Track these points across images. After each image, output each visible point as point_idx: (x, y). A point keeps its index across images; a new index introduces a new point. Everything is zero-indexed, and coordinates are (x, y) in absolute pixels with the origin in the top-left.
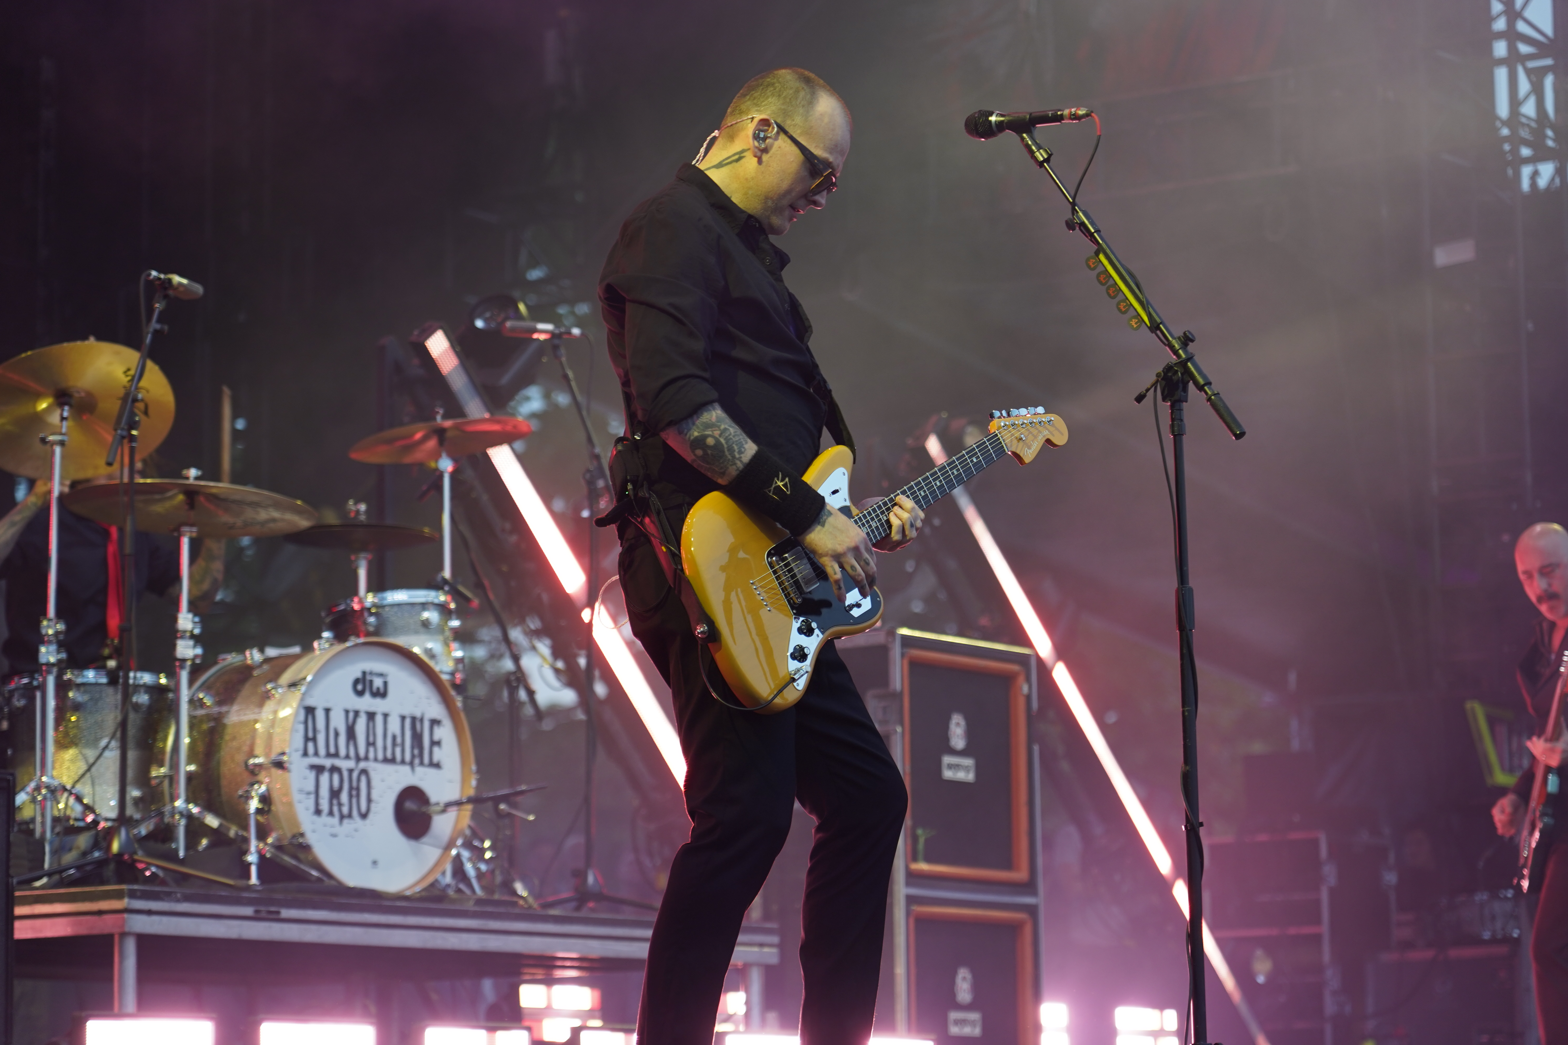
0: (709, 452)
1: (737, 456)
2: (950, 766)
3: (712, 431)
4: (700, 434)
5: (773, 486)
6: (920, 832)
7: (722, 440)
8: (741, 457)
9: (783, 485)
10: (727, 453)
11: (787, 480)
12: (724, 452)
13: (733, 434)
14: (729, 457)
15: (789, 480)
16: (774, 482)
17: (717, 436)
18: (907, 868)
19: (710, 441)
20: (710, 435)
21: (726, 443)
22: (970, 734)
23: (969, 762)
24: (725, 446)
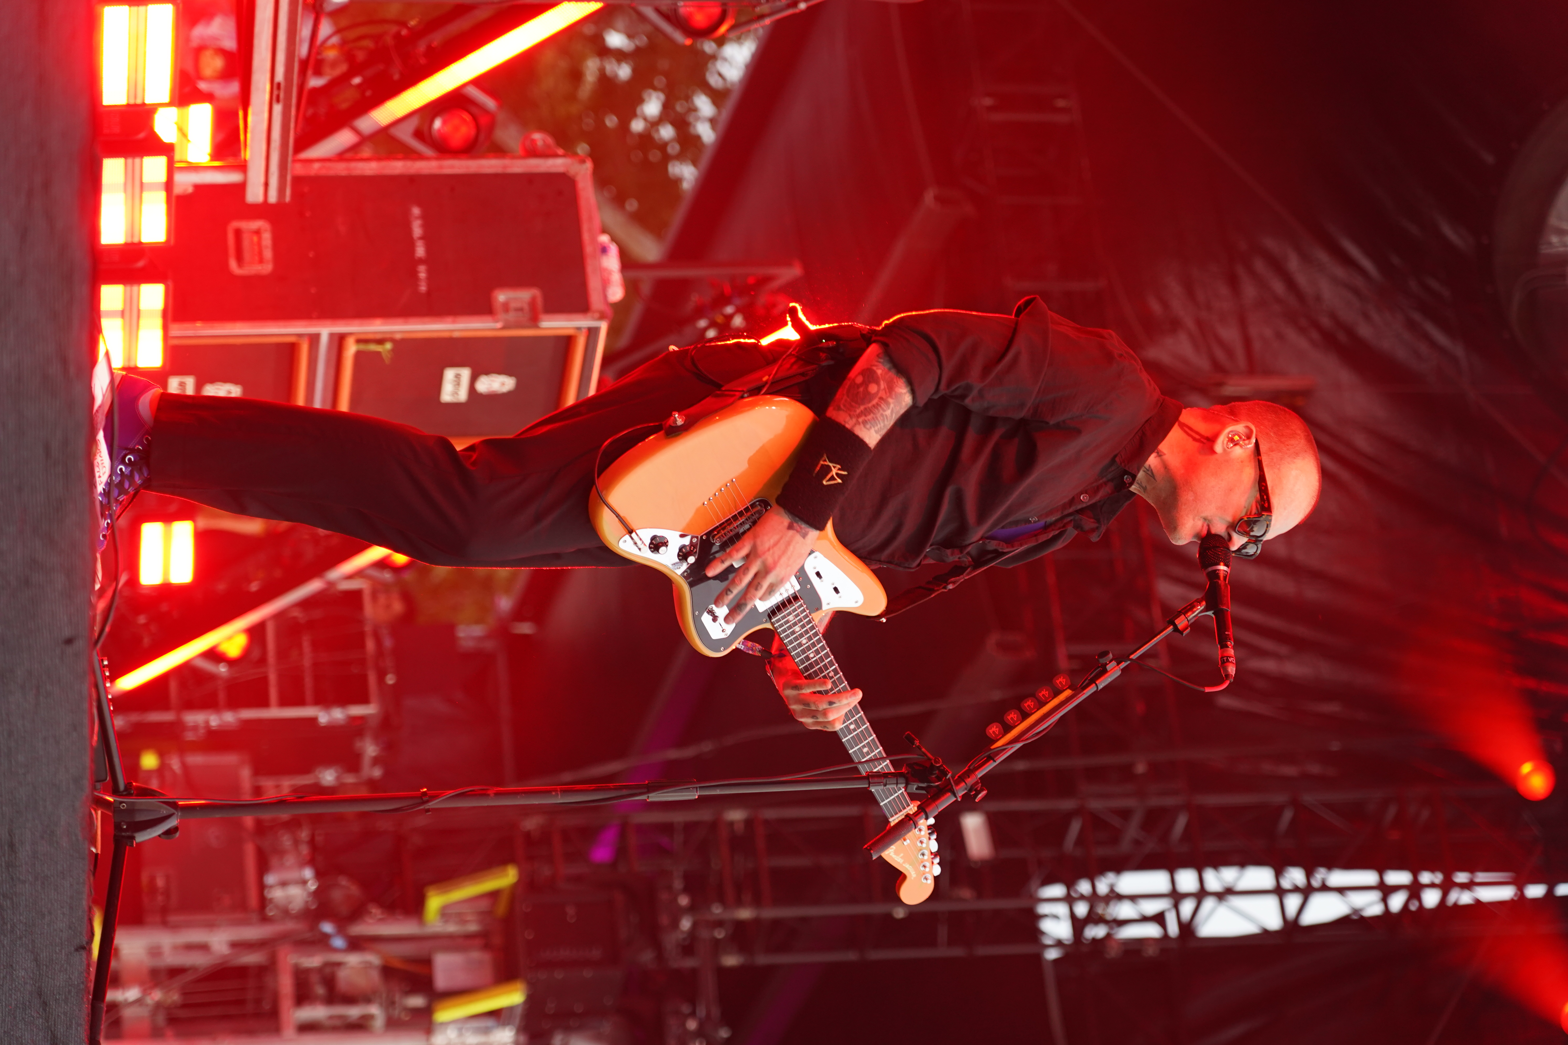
0: (861, 389)
1: (860, 420)
2: (458, 376)
3: (885, 389)
4: (880, 376)
5: (831, 465)
6: (388, 346)
7: (874, 402)
8: (859, 423)
9: (833, 476)
10: (862, 408)
11: (839, 481)
12: (863, 404)
13: (884, 413)
14: (858, 411)
15: (839, 483)
16: (835, 465)
17: (880, 395)
18: (351, 334)
19: (873, 388)
20: (880, 388)
21: (874, 406)
22: (493, 398)
23: (462, 396)
24: (870, 405)
